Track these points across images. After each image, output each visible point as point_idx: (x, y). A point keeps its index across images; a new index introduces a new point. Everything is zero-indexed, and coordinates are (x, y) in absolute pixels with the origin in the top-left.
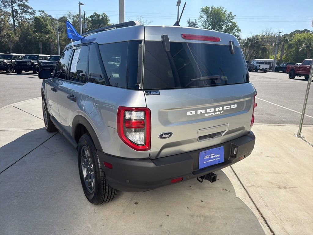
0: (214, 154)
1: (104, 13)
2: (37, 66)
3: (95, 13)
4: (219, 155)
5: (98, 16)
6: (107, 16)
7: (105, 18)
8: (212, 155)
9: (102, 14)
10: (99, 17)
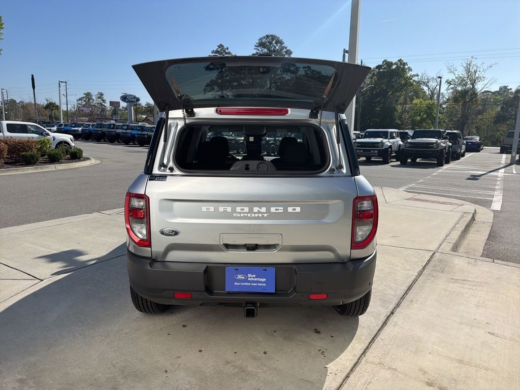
0: (254, 276)
1: (401, 60)
2: (273, 145)
3: (385, 61)
4: (265, 280)
5: (389, 64)
6: (405, 64)
7: (402, 66)
8: (249, 275)
9: (397, 61)
10: (391, 66)
